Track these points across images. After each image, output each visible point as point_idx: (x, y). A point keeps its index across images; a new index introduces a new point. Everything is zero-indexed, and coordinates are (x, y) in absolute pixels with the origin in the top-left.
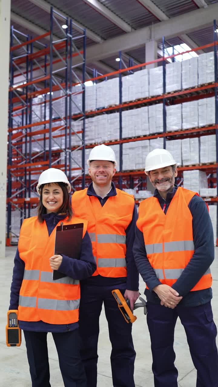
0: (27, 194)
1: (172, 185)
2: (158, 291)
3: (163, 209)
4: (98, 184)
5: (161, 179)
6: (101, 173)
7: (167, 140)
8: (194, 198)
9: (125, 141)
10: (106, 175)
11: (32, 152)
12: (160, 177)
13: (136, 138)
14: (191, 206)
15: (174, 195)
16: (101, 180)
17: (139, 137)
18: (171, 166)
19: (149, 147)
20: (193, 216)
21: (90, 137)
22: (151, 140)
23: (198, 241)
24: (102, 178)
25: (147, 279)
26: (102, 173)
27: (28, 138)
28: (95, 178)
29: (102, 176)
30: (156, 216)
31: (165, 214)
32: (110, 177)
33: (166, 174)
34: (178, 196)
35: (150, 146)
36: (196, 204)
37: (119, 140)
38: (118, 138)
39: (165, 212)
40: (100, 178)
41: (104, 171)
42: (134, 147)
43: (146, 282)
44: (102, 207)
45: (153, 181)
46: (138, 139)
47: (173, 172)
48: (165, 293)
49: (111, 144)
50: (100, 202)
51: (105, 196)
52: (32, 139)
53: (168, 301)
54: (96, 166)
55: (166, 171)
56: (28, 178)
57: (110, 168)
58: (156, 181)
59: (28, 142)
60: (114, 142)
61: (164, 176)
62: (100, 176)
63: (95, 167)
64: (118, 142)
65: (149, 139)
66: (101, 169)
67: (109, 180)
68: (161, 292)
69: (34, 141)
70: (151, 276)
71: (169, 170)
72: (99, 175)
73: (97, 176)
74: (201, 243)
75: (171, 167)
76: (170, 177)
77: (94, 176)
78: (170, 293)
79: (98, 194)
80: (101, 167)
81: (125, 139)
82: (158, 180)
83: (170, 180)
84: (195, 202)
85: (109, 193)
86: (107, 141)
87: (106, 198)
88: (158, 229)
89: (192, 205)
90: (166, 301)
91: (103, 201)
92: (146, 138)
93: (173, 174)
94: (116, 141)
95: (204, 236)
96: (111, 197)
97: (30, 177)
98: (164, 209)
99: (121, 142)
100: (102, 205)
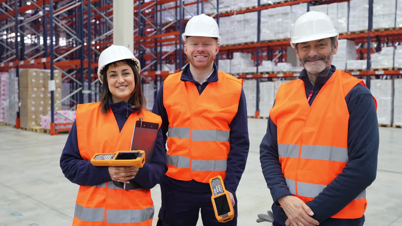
0: (159, 66)
1: (328, 66)
2: (285, 203)
3: (307, 99)
4: (196, 67)
5: (312, 57)
6: (200, 53)
7: (311, 6)
8: (356, 88)
9: (264, 8)
10: (206, 55)
11: (163, 22)
12: (312, 53)
13: (276, 4)
14: (349, 99)
15: (328, 79)
16: (199, 61)
17: (279, 3)
18: (329, 38)
19: (290, 14)
20: (350, 114)
21: (225, 4)
22: (293, 6)
23: (354, 151)
24: (201, 59)
25: (273, 184)
26: (202, 52)
27: (159, 7)
28: (193, 58)
29: (201, 57)
30: (296, 107)
31: (310, 105)
32: (212, 57)
33: (322, 50)
34: (333, 82)
35: (291, 12)
36: (359, 97)
37: (257, 7)
38: (256, 5)
39: (310, 103)
40: (199, 59)
41: (204, 50)
42: (273, 14)
43: (271, 189)
44: (200, 95)
45: (302, 59)
46: (278, 5)
47: (332, 47)
48: (294, 207)
49: (248, 11)
50: (198, 89)
51: (205, 81)
52: (163, 8)
53: (296, 220)
54: (194, 43)
55: (322, 45)
56: (159, 49)
57: (211, 46)
58: (306, 59)
59: (159, 11)
60: (251, 10)
61: (318, 53)
62: (199, 57)
63: (192, 44)
64: (256, 8)
65: (291, 5)
66: (200, 48)
67: (211, 62)
68: (289, 206)
69: (165, 10)
70: (279, 182)
71: (326, 44)
72: (197, 56)
73: (195, 56)
74: (359, 154)
75: (330, 40)
76: (326, 56)
77: (191, 57)
78: (301, 210)
79: (196, 79)
80: (200, 45)
81: (264, 6)
82: (309, 57)
83: (326, 60)
84: (357, 94)
85: (209, 78)
86: (244, 8)
87: (205, 84)
88: (297, 124)
89: (351, 98)
90: (293, 220)
91: (201, 88)
92: (287, 3)
93: (332, 50)
94: (254, 7)
95: (364, 145)
96: (211, 83)
97: (161, 49)
98: (309, 98)
99: (260, 9)
100: (200, 92)
